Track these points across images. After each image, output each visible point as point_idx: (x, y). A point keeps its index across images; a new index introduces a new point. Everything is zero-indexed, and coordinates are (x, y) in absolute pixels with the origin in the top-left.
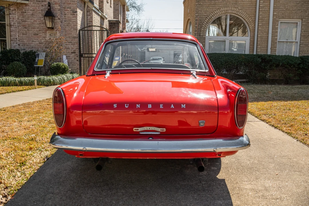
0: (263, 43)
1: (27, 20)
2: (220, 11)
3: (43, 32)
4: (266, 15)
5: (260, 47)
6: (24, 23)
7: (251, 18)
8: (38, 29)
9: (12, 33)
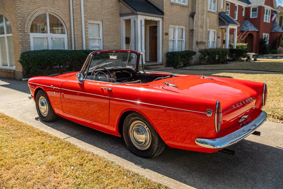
0: (79, 40)
2: (41, 9)
4: (79, 16)
5: (77, 43)
7: (67, 18)
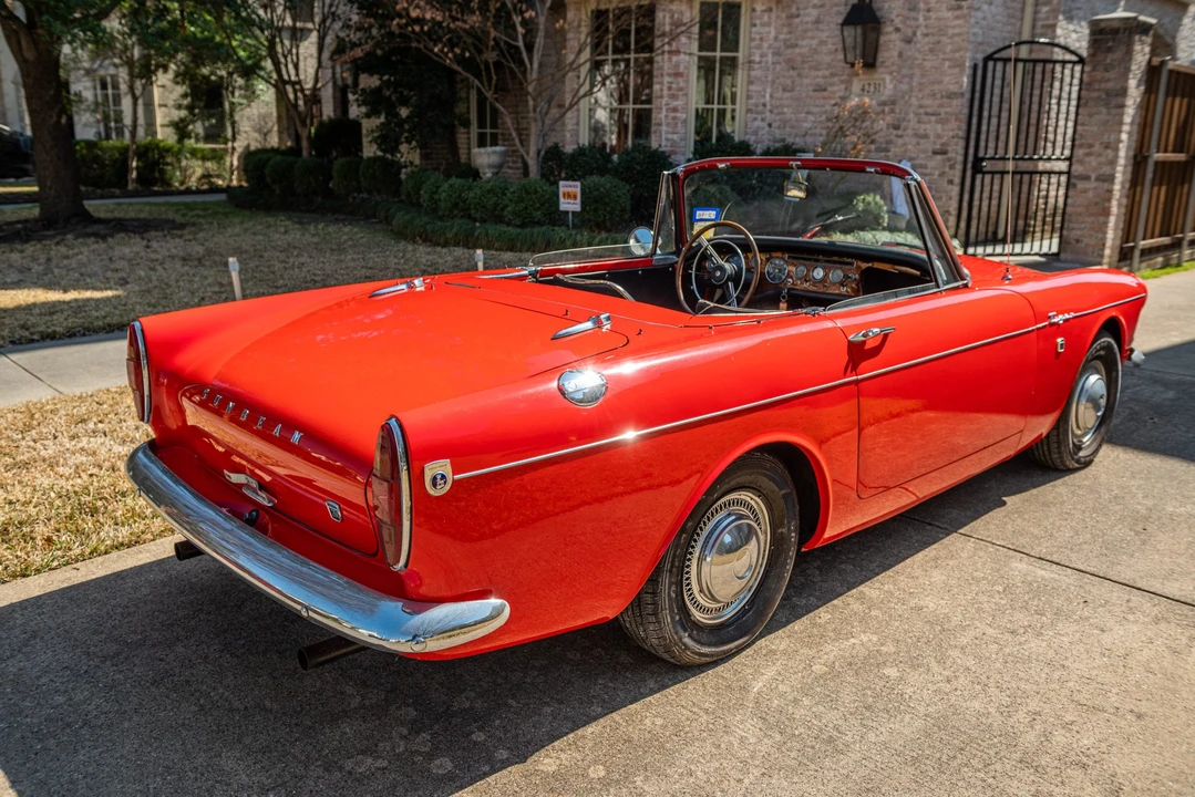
1: (800, 43)
3: (842, 78)
6: (789, 51)
8: (827, 69)
9: (752, 88)
